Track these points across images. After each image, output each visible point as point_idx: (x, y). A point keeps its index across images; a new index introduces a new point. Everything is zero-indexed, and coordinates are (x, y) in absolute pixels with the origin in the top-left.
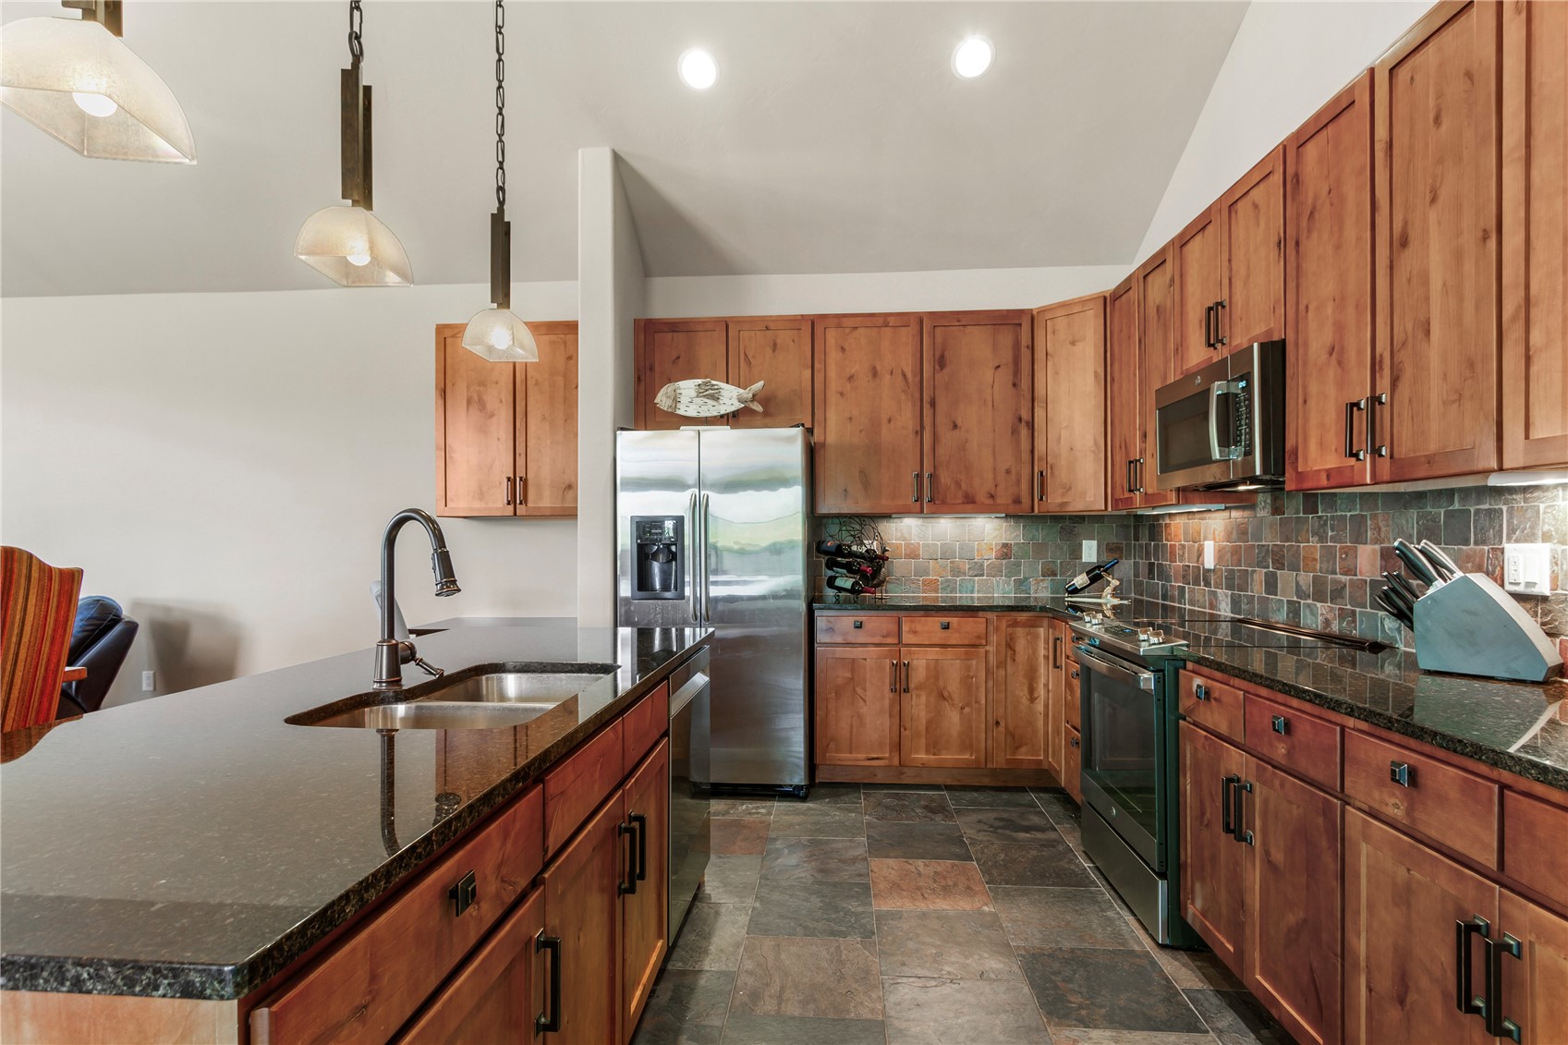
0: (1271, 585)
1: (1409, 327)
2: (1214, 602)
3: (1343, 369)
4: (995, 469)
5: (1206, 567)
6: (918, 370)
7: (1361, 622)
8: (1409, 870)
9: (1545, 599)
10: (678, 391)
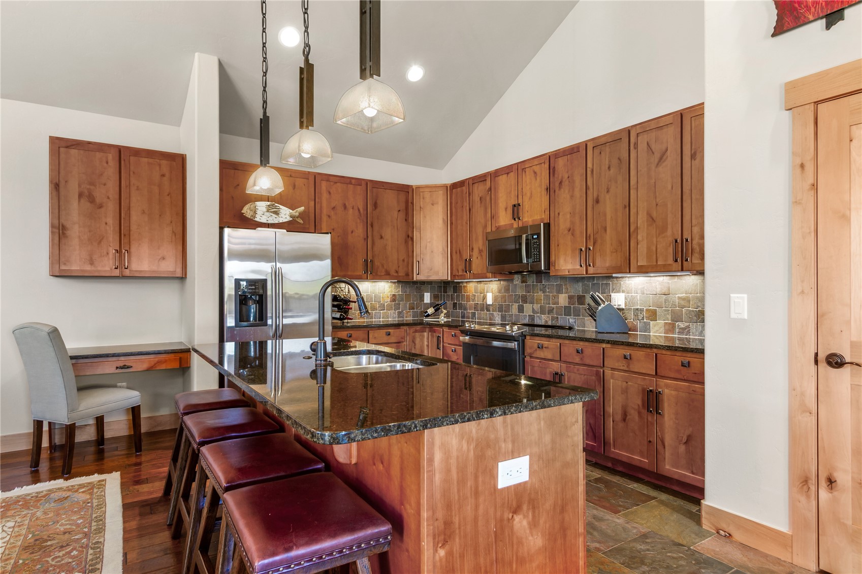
0: (521, 309)
1: (599, 227)
2: (492, 318)
3: (574, 237)
4: (398, 259)
5: (488, 303)
6: (366, 208)
7: (561, 321)
8: (627, 382)
9: (623, 309)
10: (257, 207)
